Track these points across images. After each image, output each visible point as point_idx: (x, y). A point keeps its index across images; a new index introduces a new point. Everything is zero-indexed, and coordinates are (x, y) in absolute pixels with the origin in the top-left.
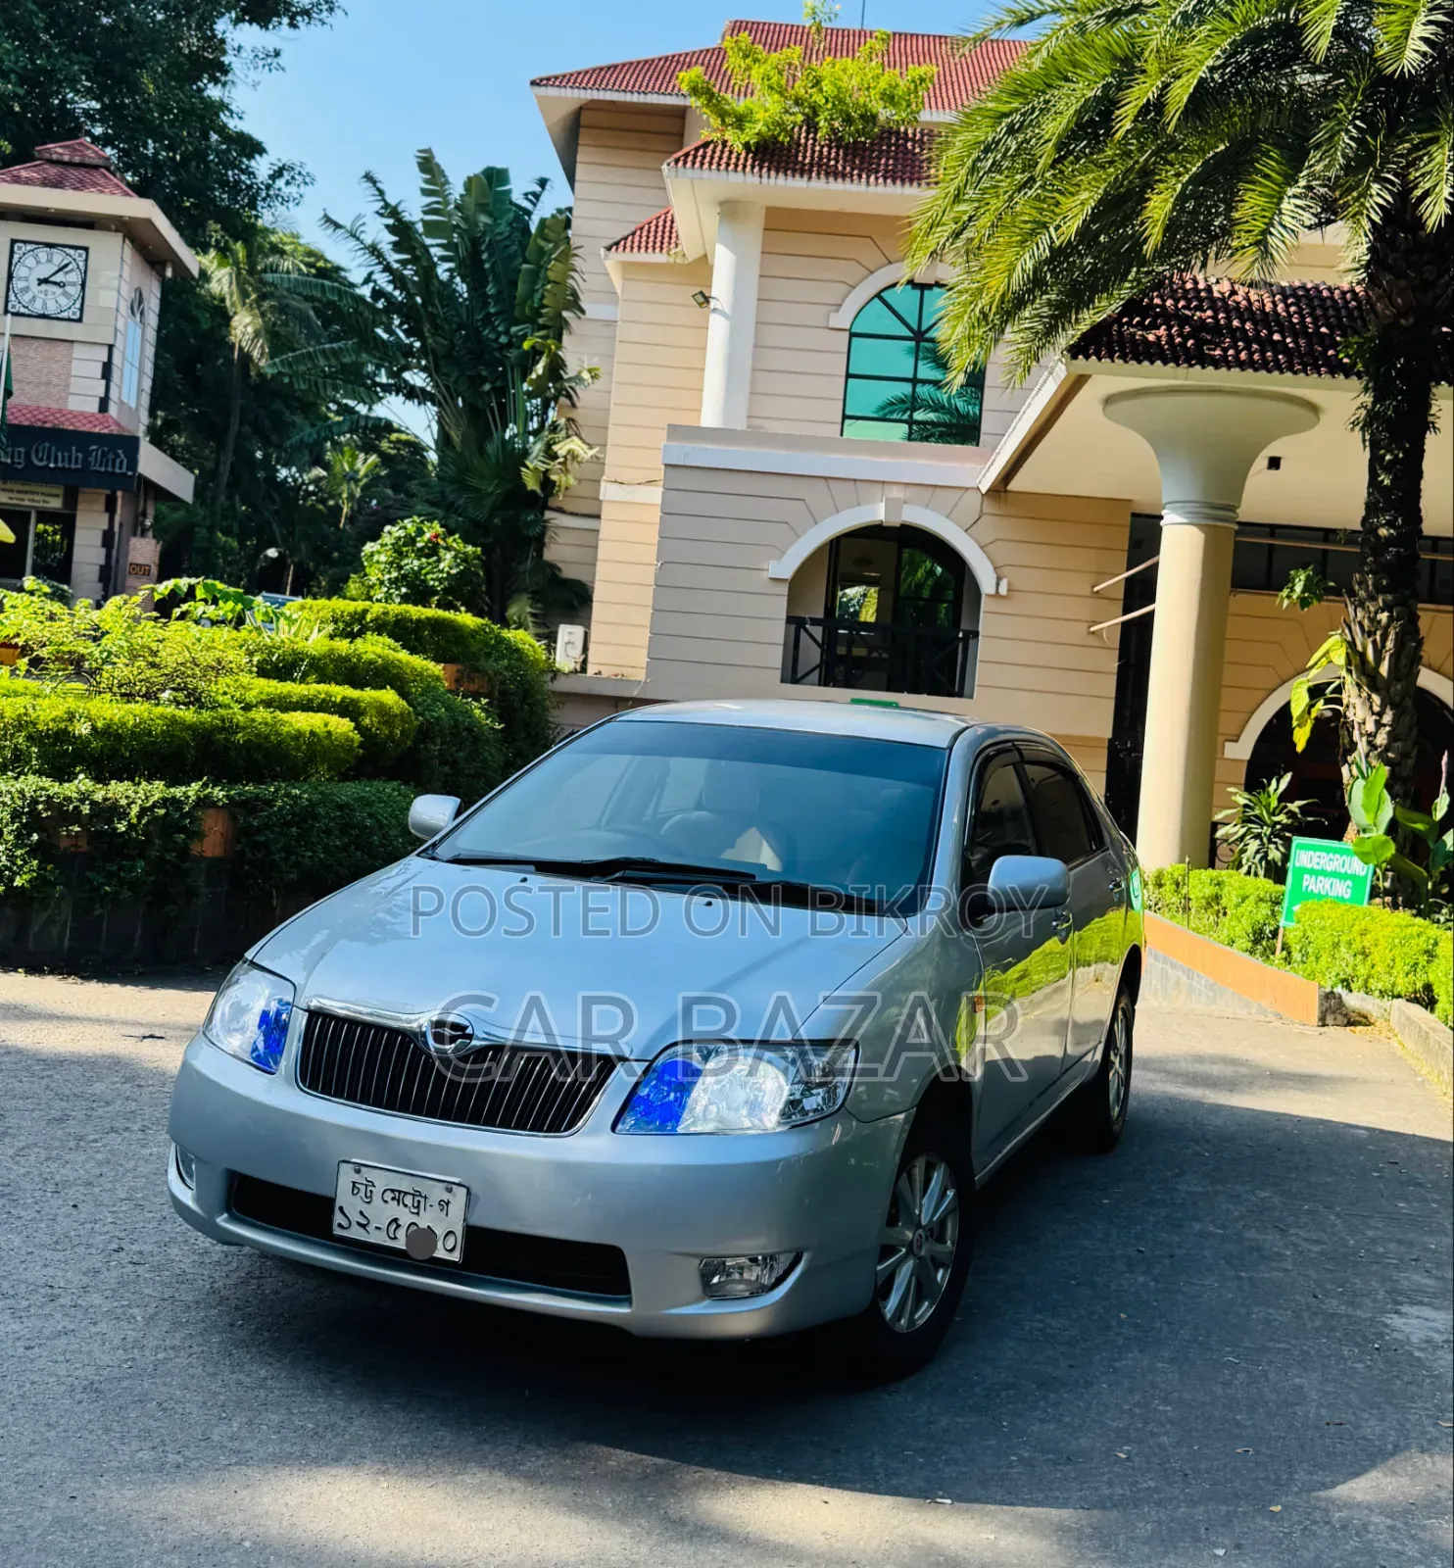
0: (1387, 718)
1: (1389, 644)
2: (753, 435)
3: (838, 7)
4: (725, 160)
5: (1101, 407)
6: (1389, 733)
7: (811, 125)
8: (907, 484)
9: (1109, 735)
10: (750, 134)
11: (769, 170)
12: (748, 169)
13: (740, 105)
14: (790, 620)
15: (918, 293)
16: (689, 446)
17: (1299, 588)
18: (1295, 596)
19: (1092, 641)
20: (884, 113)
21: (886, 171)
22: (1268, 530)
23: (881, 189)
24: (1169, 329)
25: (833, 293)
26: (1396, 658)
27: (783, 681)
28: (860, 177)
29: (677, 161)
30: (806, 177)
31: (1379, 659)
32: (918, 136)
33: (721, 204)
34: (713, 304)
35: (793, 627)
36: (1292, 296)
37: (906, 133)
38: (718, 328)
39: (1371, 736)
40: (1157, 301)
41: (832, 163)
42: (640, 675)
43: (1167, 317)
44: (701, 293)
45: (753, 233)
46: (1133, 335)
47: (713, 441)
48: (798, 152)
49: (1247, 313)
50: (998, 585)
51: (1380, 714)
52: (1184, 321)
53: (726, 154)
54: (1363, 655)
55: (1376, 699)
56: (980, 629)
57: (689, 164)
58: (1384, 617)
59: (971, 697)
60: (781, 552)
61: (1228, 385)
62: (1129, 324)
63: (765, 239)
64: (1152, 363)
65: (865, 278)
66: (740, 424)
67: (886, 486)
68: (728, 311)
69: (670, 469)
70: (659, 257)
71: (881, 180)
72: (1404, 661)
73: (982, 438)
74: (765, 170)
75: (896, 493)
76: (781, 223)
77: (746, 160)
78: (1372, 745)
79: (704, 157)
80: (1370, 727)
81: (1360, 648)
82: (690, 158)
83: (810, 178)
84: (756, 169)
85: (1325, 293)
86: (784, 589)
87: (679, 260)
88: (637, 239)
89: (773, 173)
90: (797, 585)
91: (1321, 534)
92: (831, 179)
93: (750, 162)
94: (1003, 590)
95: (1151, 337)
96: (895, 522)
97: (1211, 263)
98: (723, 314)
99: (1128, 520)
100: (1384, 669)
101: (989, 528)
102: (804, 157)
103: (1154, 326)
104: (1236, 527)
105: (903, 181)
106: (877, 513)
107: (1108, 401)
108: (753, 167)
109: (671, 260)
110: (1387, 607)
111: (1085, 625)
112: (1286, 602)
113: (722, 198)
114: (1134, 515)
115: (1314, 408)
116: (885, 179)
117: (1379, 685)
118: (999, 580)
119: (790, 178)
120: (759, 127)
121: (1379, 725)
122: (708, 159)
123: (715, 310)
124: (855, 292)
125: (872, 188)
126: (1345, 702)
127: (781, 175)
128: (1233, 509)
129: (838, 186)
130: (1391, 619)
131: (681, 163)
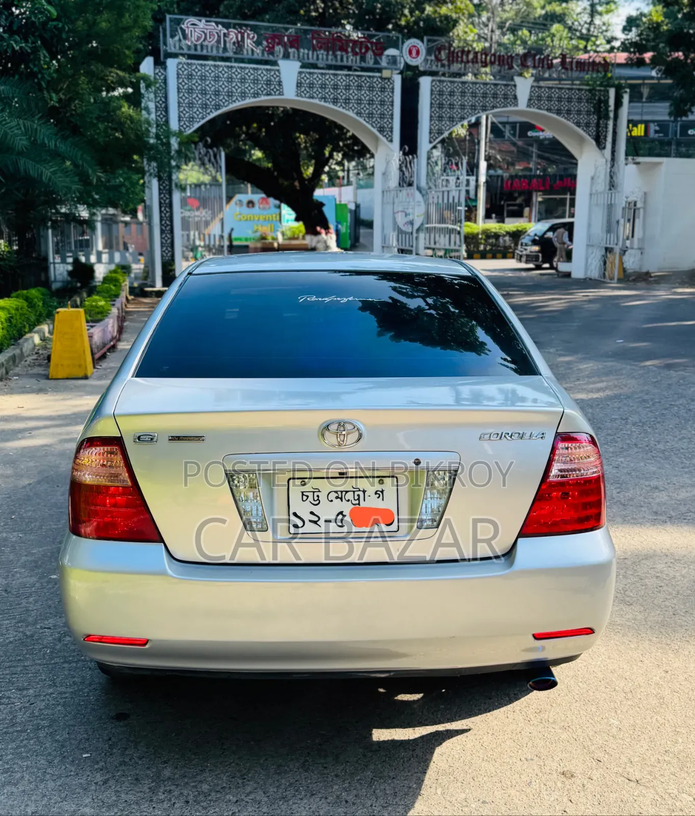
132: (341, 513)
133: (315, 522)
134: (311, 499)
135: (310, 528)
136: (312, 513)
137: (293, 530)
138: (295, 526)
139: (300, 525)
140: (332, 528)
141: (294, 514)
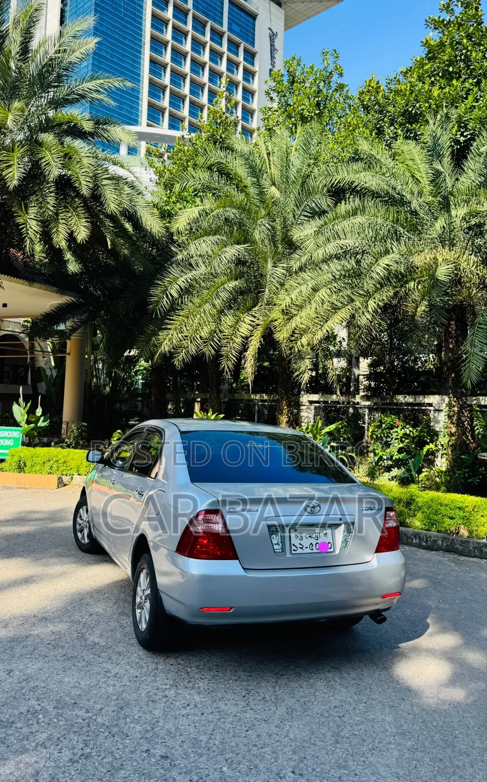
132: (311, 544)
134: (299, 537)
135: (300, 551)
136: (300, 544)
137: (293, 552)
138: (294, 550)
139: (296, 549)
140: (308, 551)
141: (293, 545)
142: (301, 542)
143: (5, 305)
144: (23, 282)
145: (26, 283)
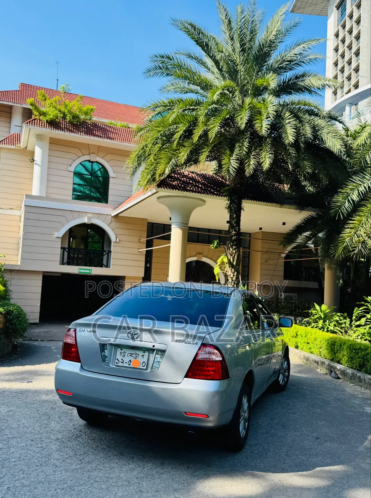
0: (235, 274)
1: (236, 257)
2: (47, 198)
3: (70, 88)
4: (41, 124)
5: (157, 200)
6: (236, 277)
7: (64, 117)
8: (92, 213)
9: (143, 276)
10: (48, 118)
11: (53, 128)
12: (48, 127)
13: (43, 110)
14: (62, 248)
15: (91, 163)
16: (32, 200)
17: (215, 245)
18: (214, 246)
19: (139, 253)
20: (82, 117)
21: (85, 132)
22: (197, 229)
23: (84, 136)
24: (177, 182)
25: (69, 162)
26: (237, 261)
27: (60, 264)
28: (78, 133)
29: (27, 123)
30: (64, 131)
31: (233, 261)
32: (91, 124)
33: (37, 135)
34: (35, 162)
35: (62, 250)
36: (201, 176)
37: (88, 123)
38: (37, 169)
39: (232, 278)
40: (173, 175)
41: (70, 128)
42: (19, 263)
43: (177, 179)
44: (32, 159)
45: (47, 144)
46: (170, 183)
47: (38, 199)
48: (60, 124)
49: (192, 179)
50: (116, 239)
51: (234, 273)
52: (180, 180)
53: (41, 123)
54: (230, 260)
55: (233, 270)
56: (112, 250)
57: (31, 124)
58: (234, 251)
59: (110, 267)
60: (58, 230)
61: (189, 196)
62: (168, 180)
63: (50, 146)
64: (173, 190)
65: (78, 158)
66: (44, 195)
67: (87, 214)
68: (40, 164)
69: (26, 207)
70: (12, 147)
71: (84, 134)
72: (238, 261)
73: (109, 202)
74: (52, 128)
75: (90, 215)
76: (54, 142)
77: (47, 125)
78: (232, 280)
79: (35, 123)
80: (232, 276)
81: (229, 258)
82: (31, 123)
83: (65, 132)
84: (50, 128)
85: (207, 176)
86: (60, 240)
87: (19, 148)
88: (5, 141)
89: (55, 129)
90: (63, 238)
91: (208, 230)
92: (71, 133)
93: (48, 125)
94: (118, 241)
95: (174, 184)
96: (90, 223)
97: (187, 167)
98: (38, 165)
99: (146, 224)
100: (235, 263)
101: (114, 225)
102: (63, 126)
103: (174, 181)
104: (188, 228)
105: (90, 135)
106: (85, 220)
107: (158, 198)
108: (49, 127)
109: (16, 148)
110: (235, 249)
111: (137, 249)
112: (212, 248)
113: (37, 134)
114: (148, 223)
115: (204, 201)
116: (85, 134)
117: (234, 266)
118: (116, 238)
119: (59, 131)
120: (51, 117)
121: (234, 275)
122: (36, 124)
123: (36, 164)
124: (75, 162)
125: (82, 136)
126: (226, 270)
127: (57, 130)
128: (187, 224)
129: (72, 134)
130: (236, 252)
131: (28, 124)
132: (130, 360)
133: (122, 362)
134: (122, 355)
135: (120, 364)
136: (122, 359)
137: (116, 364)
138: (117, 363)
139: (118, 362)
140: (127, 365)
141: (117, 359)
142: (123, 359)
143: (284, 224)
144: (276, 205)
145: (278, 205)
